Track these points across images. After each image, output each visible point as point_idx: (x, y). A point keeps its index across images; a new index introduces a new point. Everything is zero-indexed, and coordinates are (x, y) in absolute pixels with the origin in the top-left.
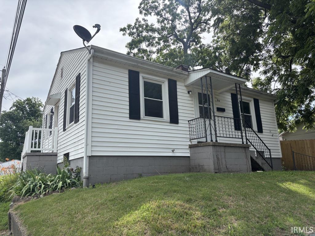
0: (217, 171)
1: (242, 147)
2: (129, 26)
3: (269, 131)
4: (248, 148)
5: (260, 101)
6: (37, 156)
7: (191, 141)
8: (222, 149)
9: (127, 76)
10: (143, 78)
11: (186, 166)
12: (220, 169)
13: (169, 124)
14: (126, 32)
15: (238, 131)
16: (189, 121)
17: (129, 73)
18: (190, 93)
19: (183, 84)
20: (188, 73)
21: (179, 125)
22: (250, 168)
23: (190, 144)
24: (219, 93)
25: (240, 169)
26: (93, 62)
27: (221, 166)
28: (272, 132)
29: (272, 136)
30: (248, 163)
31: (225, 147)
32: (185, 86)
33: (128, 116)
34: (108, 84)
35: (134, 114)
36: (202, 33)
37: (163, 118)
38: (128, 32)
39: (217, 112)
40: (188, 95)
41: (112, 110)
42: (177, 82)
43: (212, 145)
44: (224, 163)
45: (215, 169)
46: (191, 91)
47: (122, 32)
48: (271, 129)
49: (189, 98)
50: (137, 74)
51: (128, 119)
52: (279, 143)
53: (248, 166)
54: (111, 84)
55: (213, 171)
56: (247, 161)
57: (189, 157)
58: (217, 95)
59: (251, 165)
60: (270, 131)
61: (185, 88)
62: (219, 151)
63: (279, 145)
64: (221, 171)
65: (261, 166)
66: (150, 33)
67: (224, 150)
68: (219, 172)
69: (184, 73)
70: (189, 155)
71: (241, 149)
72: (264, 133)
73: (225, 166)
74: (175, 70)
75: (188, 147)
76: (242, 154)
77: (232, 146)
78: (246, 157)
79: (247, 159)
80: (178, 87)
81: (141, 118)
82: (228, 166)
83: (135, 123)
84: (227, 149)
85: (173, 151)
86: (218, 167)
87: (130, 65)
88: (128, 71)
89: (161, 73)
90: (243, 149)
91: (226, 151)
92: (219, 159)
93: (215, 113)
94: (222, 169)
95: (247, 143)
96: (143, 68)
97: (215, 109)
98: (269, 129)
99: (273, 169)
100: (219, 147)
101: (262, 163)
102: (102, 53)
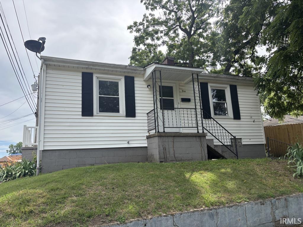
0: (163, 160)
1: (196, 136)
2: (135, 23)
3: (249, 117)
4: (205, 136)
5: (238, 87)
6: (30, 149)
7: (149, 132)
8: (171, 139)
9: (81, 78)
10: (97, 78)
11: (143, 156)
12: (167, 158)
13: (125, 118)
14: (132, 29)
15: (206, 120)
16: (147, 114)
17: (82, 75)
18: (149, 87)
19: (142, 79)
20: (143, 69)
21: (136, 118)
22: (206, 157)
23: (148, 134)
24: (184, 83)
25: (192, 157)
26: (46, 69)
27: (168, 156)
28: (253, 117)
29: (254, 122)
30: (203, 151)
31: (173, 137)
32: (144, 81)
33: (81, 113)
34: (62, 87)
35: (87, 111)
36: (209, 19)
37: (119, 113)
38: (134, 29)
39: (181, 102)
40: (148, 89)
41: (65, 109)
42: (135, 78)
43: (158, 136)
44: (172, 152)
45: (160, 158)
46: (150, 85)
47: (129, 30)
48: (252, 115)
49: (148, 92)
50: (91, 75)
51: (81, 117)
52: (263, 129)
53: (203, 155)
54: (65, 87)
55: (158, 160)
56: (201, 150)
57: (146, 147)
58: (183, 86)
59: (208, 153)
60: (251, 117)
61: (144, 83)
62: (166, 141)
63: (263, 131)
64: (168, 160)
65: (221, 154)
66: (156, 27)
67: (173, 140)
68: (166, 161)
69: (138, 69)
70: (146, 145)
71: (194, 138)
72: (242, 120)
73: (173, 155)
74: (129, 68)
75: (145, 138)
76: (195, 143)
77: (183, 135)
78: (202, 146)
79: (203, 147)
80: (135, 82)
81: (94, 115)
82: (176, 155)
83: (88, 119)
84: (177, 139)
85: (128, 143)
86: (165, 156)
87: (82, 68)
88: (81, 73)
89: (116, 71)
90: (197, 138)
91: (175, 141)
92: (165, 149)
93: (179, 104)
94: (169, 158)
95: (203, 132)
96: (96, 69)
97: (179, 100)
98: (249, 115)
99: (237, 157)
100: (166, 138)
101: (222, 151)
102: (53, 61)
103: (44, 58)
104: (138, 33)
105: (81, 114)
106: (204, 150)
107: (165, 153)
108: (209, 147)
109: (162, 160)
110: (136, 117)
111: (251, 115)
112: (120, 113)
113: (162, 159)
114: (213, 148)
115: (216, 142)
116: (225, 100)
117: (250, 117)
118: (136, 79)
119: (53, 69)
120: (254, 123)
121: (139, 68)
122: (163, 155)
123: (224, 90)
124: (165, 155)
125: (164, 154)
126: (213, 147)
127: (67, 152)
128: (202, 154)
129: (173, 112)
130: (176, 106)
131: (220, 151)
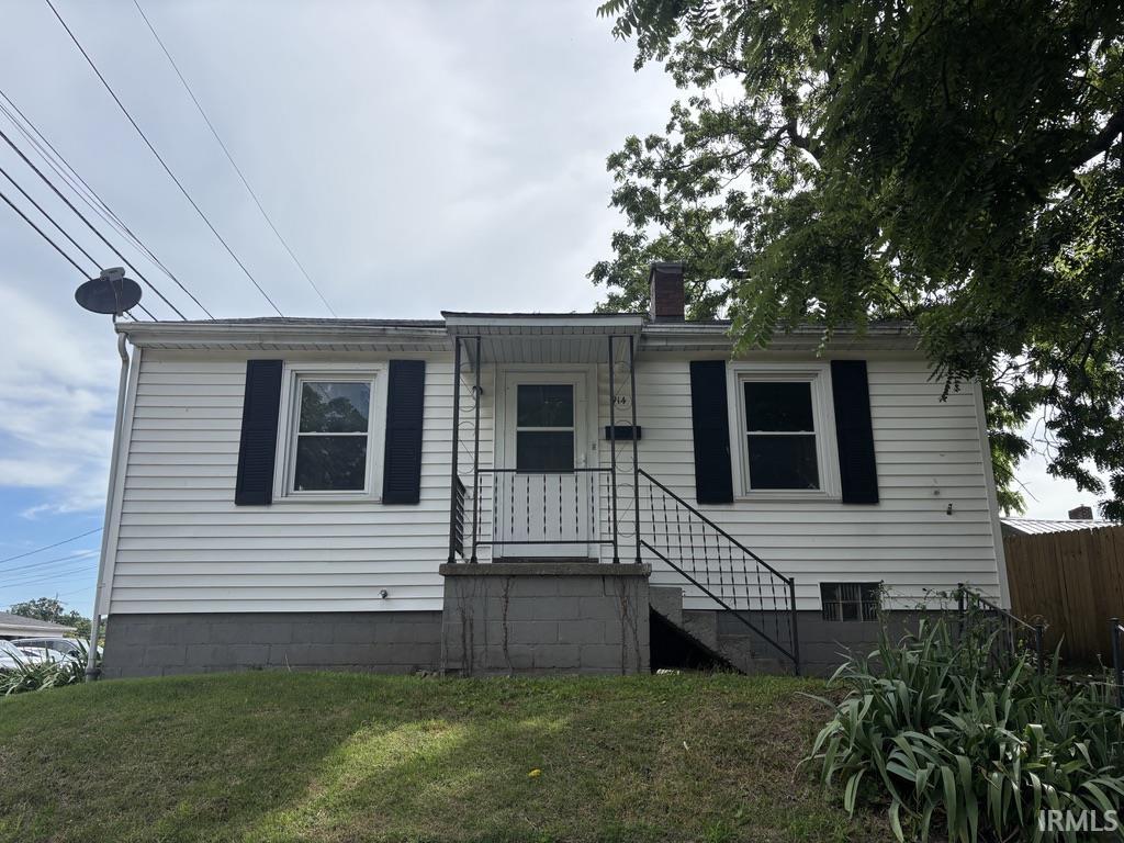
0: (458, 665)
1: (604, 577)
3: (928, 494)
4: (645, 577)
8: (497, 587)
9: (243, 380)
10: (296, 374)
12: (473, 657)
13: (380, 508)
17: (247, 370)
21: (422, 506)
22: (640, 658)
27: (479, 649)
28: (945, 494)
29: (949, 513)
30: (630, 636)
31: (508, 579)
33: (232, 495)
34: (183, 413)
35: (253, 487)
37: (363, 488)
39: (604, 442)
41: (185, 484)
42: (428, 365)
44: (496, 630)
45: (446, 658)
48: (941, 482)
50: (275, 366)
51: (232, 507)
53: (631, 650)
54: (192, 413)
55: (440, 664)
56: (624, 630)
58: (615, 381)
59: (651, 644)
60: (937, 493)
62: (477, 593)
64: (476, 667)
65: (716, 649)
67: (507, 591)
68: (468, 670)
70: (439, 606)
71: (597, 585)
72: (884, 505)
73: (500, 648)
76: (601, 603)
77: (543, 572)
78: (625, 614)
79: (629, 620)
80: (429, 380)
81: (274, 499)
82: (513, 649)
83: (254, 515)
84: (520, 588)
85: (385, 596)
86: (469, 652)
87: (248, 347)
88: (246, 364)
89: (360, 348)
90: (609, 583)
91: (512, 593)
92: (471, 625)
93: (594, 448)
94: (483, 660)
95: (639, 559)
96: (290, 347)
97: (596, 435)
98: (930, 482)
99: (796, 661)
100: (479, 582)
101: (718, 639)
102: (153, 335)
103: (126, 327)
104: (644, 178)
105: (234, 498)
106: (635, 632)
107: (468, 641)
108: (657, 622)
109: (453, 665)
110: (422, 503)
111: (936, 482)
112: (366, 490)
113: (456, 661)
114: (679, 625)
115: (694, 600)
116: (808, 424)
117: (933, 490)
118: (429, 369)
119: (161, 359)
120: (950, 518)
121: (431, 331)
122: (460, 646)
123: (807, 386)
124: (468, 647)
125: (464, 641)
126: (675, 619)
127: (184, 620)
128: (624, 646)
129: (568, 479)
130: (579, 459)
131: (707, 637)
